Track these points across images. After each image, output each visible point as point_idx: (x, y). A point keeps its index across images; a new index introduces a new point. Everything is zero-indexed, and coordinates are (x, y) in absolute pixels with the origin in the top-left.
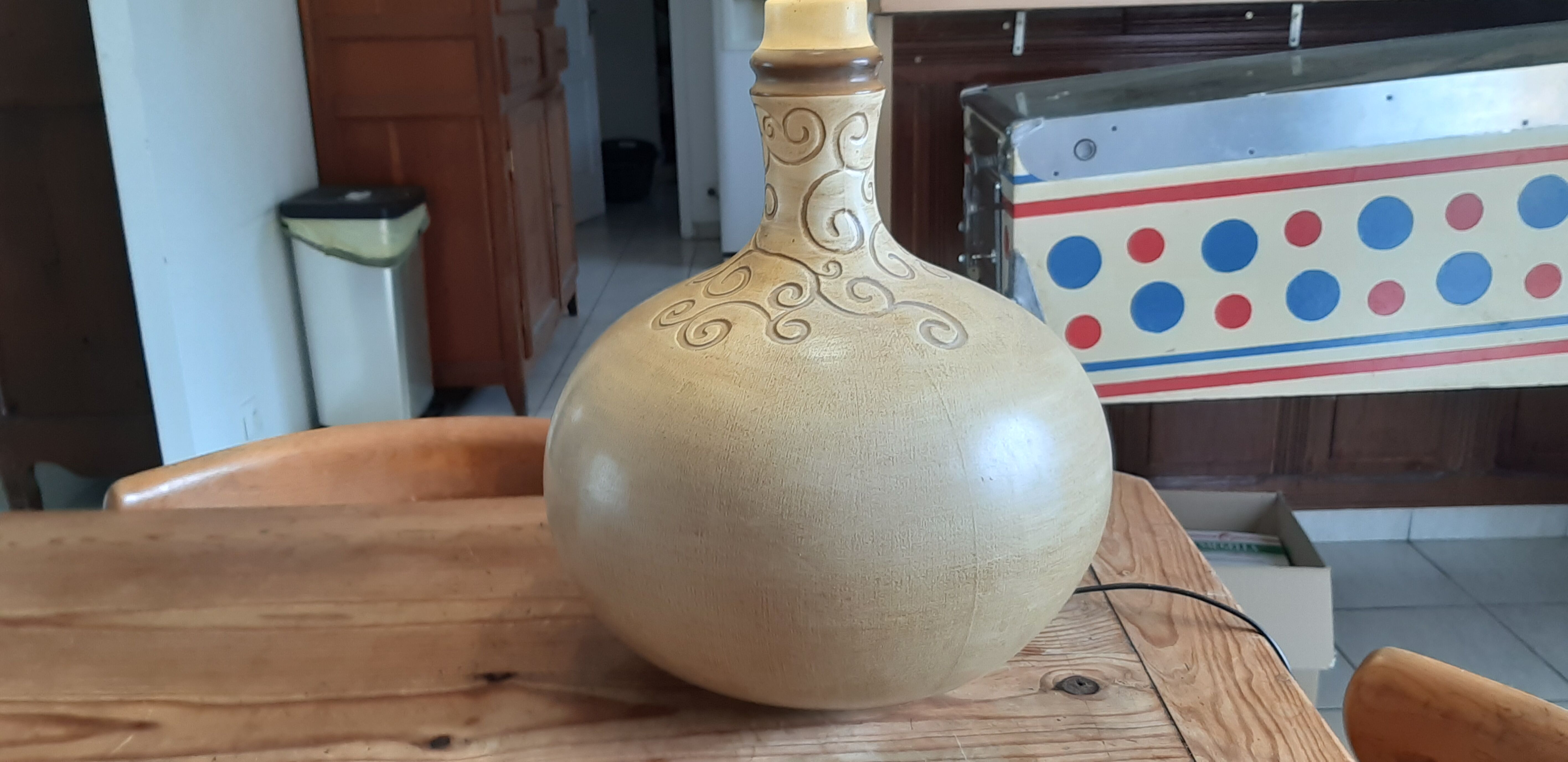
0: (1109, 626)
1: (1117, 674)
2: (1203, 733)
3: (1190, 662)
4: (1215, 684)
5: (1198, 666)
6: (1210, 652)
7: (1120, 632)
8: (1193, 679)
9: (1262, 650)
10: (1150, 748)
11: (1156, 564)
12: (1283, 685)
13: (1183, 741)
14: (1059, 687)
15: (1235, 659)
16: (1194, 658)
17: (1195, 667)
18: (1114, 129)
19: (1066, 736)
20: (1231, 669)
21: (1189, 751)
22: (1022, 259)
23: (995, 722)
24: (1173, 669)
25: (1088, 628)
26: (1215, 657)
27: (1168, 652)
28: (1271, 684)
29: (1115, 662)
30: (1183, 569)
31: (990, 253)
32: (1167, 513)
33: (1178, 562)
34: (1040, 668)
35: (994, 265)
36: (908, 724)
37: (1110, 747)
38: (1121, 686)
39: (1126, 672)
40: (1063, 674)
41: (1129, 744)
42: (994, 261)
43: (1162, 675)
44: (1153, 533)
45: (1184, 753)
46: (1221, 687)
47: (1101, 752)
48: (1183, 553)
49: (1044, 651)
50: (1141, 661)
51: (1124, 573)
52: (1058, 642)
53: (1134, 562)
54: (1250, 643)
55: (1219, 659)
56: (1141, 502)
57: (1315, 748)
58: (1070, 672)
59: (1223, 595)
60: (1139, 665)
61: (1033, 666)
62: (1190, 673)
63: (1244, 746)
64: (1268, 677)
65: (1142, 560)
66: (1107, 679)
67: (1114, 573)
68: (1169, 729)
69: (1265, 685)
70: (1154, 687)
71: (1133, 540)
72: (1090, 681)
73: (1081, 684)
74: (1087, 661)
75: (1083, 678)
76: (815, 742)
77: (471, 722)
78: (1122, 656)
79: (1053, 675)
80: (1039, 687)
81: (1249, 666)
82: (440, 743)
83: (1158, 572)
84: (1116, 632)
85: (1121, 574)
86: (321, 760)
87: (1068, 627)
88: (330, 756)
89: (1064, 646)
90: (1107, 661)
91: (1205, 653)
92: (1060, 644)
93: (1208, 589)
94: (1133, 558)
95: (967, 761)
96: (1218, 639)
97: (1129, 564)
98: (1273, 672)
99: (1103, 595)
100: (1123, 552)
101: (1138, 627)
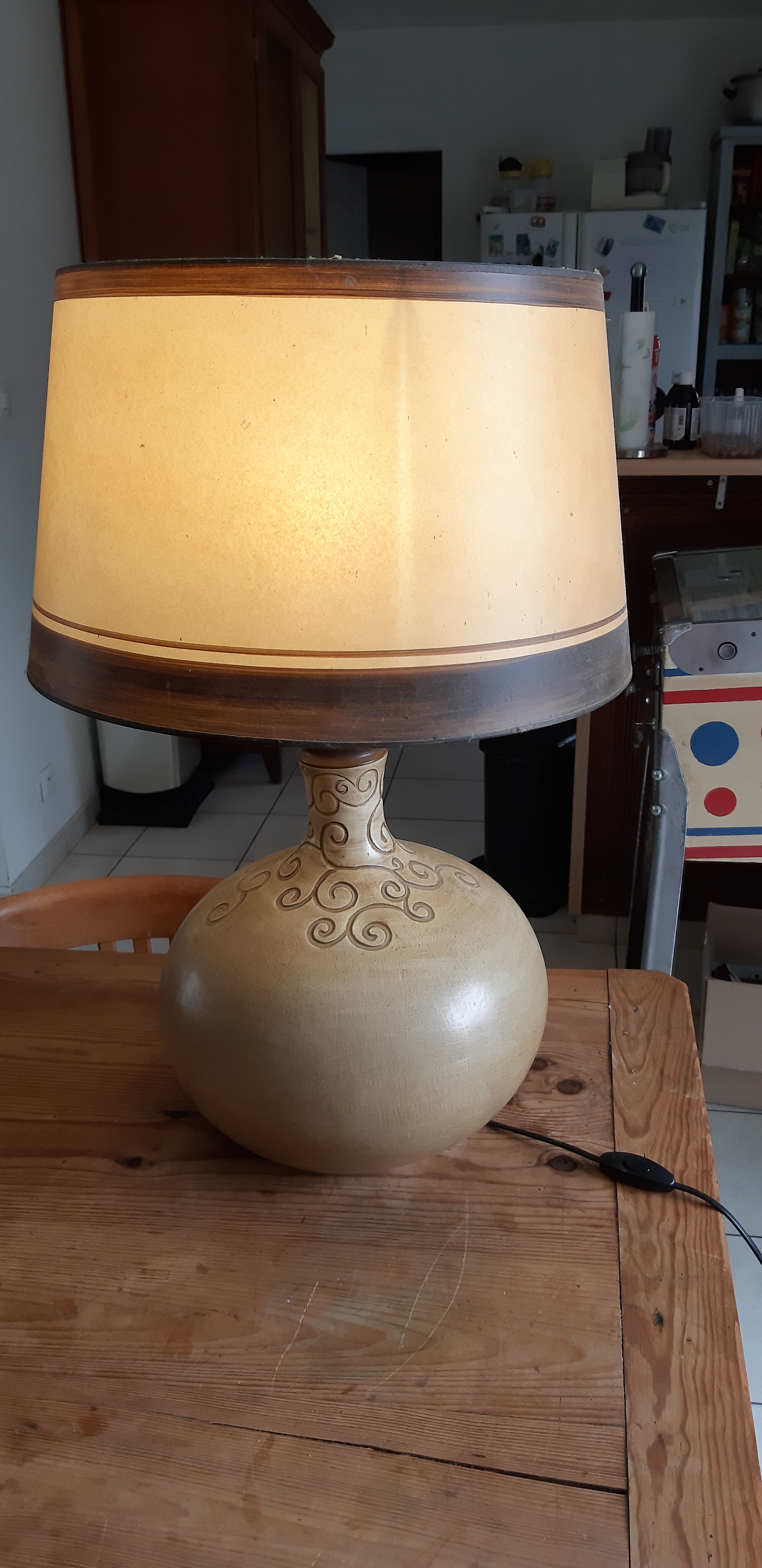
0: (604, 1116)
2: (633, 1210)
3: (648, 1153)
6: (666, 1146)
7: (610, 1122)
9: (704, 1148)
10: (591, 1218)
11: (659, 1066)
12: (705, 1177)
13: (617, 1216)
14: (550, 1163)
15: (681, 1154)
16: (653, 1148)
18: (753, 634)
19: (539, 1202)
20: (674, 1161)
22: (669, 739)
23: (496, 1186)
26: (667, 1150)
27: (637, 1142)
28: (697, 1177)
32: (688, 1017)
33: (677, 1063)
35: (653, 730)
36: (438, 1182)
37: (565, 1214)
40: (556, 1153)
41: (580, 1213)
42: (654, 728)
44: (670, 1034)
45: (614, 1224)
47: (558, 1217)
49: (549, 1133)
51: (633, 1071)
52: (562, 1127)
53: (644, 1063)
54: (697, 1142)
55: (670, 1152)
56: (672, 1005)
57: (704, 1230)
59: (697, 1098)
63: (656, 1223)
64: (697, 1171)
65: (651, 1061)
67: (626, 1070)
68: (611, 1205)
69: (692, 1177)
71: (652, 1042)
73: (566, 1162)
74: (577, 1144)
75: (569, 1158)
77: (156, 1148)
78: (603, 1142)
79: (549, 1154)
80: (536, 1162)
81: (688, 1160)
82: (134, 1163)
83: (658, 1072)
84: (608, 1122)
85: (630, 1071)
86: (59, 1169)
87: (575, 1114)
88: (65, 1166)
89: (565, 1129)
90: (592, 1145)
91: (662, 1146)
92: (564, 1128)
93: (688, 1091)
94: (645, 1058)
95: (467, 1216)
96: (676, 1135)
97: (640, 1063)
98: (703, 1167)
99: (609, 1088)
100: (640, 1052)
101: (624, 1119)
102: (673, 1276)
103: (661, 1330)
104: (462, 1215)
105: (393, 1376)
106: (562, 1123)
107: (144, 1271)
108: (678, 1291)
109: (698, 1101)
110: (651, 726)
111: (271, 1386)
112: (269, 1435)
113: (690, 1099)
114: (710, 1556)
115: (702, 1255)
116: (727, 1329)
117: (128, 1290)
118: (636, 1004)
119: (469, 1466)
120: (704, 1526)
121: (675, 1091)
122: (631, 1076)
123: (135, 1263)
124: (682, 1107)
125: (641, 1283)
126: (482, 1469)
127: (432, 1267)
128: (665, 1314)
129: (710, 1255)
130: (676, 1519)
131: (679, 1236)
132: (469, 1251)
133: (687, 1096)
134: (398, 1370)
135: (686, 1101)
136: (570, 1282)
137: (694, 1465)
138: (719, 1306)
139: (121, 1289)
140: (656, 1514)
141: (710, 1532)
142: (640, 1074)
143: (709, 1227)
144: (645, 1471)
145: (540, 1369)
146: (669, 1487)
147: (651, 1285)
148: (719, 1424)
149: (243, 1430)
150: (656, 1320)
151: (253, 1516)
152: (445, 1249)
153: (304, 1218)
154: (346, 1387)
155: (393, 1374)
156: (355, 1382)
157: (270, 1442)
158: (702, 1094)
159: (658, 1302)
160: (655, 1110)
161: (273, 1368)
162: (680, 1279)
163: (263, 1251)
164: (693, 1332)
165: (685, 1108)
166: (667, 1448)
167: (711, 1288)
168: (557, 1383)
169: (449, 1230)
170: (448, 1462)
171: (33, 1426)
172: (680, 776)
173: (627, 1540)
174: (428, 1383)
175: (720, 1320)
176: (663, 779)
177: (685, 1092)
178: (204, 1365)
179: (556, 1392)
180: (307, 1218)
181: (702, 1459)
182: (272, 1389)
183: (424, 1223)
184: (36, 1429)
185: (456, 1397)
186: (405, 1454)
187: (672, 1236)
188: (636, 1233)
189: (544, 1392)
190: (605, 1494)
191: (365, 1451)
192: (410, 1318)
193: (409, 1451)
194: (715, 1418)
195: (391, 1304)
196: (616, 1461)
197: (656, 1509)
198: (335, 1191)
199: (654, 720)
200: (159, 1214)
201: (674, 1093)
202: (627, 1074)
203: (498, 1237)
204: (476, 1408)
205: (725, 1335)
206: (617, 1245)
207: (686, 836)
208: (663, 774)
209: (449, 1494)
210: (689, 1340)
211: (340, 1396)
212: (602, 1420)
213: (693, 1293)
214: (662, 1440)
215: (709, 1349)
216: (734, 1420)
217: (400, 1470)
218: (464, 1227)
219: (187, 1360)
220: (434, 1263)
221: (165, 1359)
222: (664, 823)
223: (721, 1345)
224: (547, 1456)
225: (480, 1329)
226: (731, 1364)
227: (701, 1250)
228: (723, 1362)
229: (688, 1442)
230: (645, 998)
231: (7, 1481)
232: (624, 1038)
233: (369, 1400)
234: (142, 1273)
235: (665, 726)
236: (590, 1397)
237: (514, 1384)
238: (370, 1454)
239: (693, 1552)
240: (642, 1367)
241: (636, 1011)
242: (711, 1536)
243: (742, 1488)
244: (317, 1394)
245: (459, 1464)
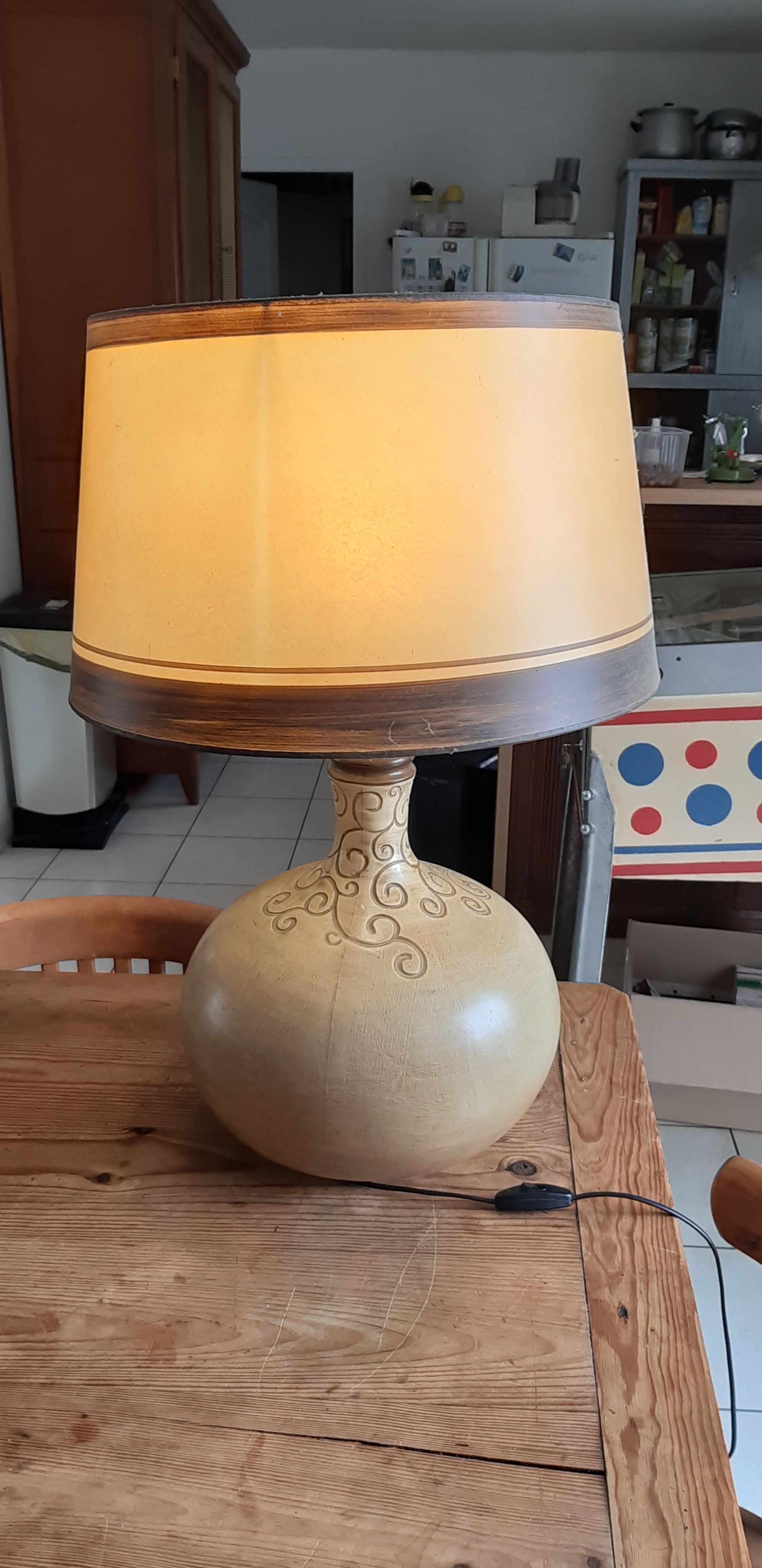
0: (559, 1122)
1: (552, 1160)
2: (592, 1211)
3: (603, 1156)
4: (613, 1174)
5: (607, 1159)
6: (619, 1149)
7: (565, 1128)
8: (599, 1170)
9: (655, 1150)
11: (608, 1074)
12: (658, 1178)
13: (577, 1216)
14: (510, 1168)
15: (634, 1156)
16: (607, 1152)
17: (604, 1160)
18: (679, 659)
20: (628, 1164)
21: (578, 1223)
22: (597, 760)
24: (589, 1160)
25: (544, 1123)
26: (621, 1154)
27: (591, 1146)
28: (650, 1178)
29: (553, 1152)
30: (626, 1078)
31: (579, 743)
32: (632, 1027)
33: (625, 1072)
34: (502, 1152)
35: (581, 752)
37: (528, 1216)
38: (551, 1170)
39: (558, 1160)
40: (515, 1158)
42: (581, 749)
43: (580, 1164)
44: (615, 1044)
45: (575, 1225)
46: (616, 1177)
47: (522, 1219)
48: (630, 1064)
49: (508, 1140)
50: (571, 1153)
51: (583, 1079)
52: (519, 1133)
53: (593, 1071)
54: (649, 1145)
55: (624, 1153)
56: (616, 1017)
57: (660, 1232)
58: (521, 1157)
59: (645, 1104)
60: (568, 1155)
61: (498, 1151)
62: (600, 1164)
63: (614, 1222)
64: (650, 1172)
65: (600, 1069)
66: (544, 1164)
67: (576, 1078)
69: (646, 1179)
70: (572, 1174)
71: (599, 1051)
72: (532, 1165)
73: (525, 1167)
74: (535, 1149)
75: (528, 1163)
76: (341, 1197)
77: (124, 1164)
78: (560, 1147)
79: (509, 1159)
80: (497, 1167)
81: (641, 1162)
82: (103, 1179)
83: (607, 1080)
84: (562, 1128)
85: (581, 1080)
86: (28, 1186)
87: (531, 1121)
88: (34, 1183)
89: (523, 1136)
90: (549, 1150)
91: (616, 1149)
92: (521, 1135)
93: (637, 1097)
94: (594, 1066)
95: (435, 1221)
96: (628, 1139)
97: (589, 1071)
98: (655, 1168)
99: (562, 1096)
100: (589, 1060)
101: (578, 1125)
102: (634, 1271)
103: (626, 1322)
104: (430, 1220)
105: (374, 1374)
106: (519, 1130)
107: (122, 1283)
108: (640, 1286)
109: (647, 1106)
110: (579, 747)
111: (257, 1388)
112: (259, 1434)
113: (639, 1104)
114: (686, 1528)
115: (659, 1250)
116: (688, 1320)
117: (108, 1301)
118: (581, 1015)
119: (453, 1455)
120: (679, 1502)
121: (625, 1097)
122: (582, 1084)
123: (113, 1275)
124: (632, 1112)
125: (604, 1280)
126: (467, 1457)
127: (404, 1270)
128: (629, 1308)
129: (668, 1251)
130: (652, 1497)
131: (637, 1234)
132: (440, 1254)
133: (636, 1102)
134: (379, 1367)
135: (635, 1106)
136: (538, 1280)
137: (665, 1447)
138: (678, 1298)
139: (101, 1301)
140: (633, 1492)
141: (684, 1506)
142: (590, 1082)
143: (664, 1225)
144: (620, 1455)
145: (515, 1362)
146: (643, 1467)
147: (614, 1280)
148: (686, 1406)
149: (233, 1431)
150: (620, 1312)
151: (249, 1512)
152: (416, 1253)
153: (277, 1227)
154: (331, 1386)
155: (374, 1372)
156: (340, 1380)
157: (261, 1441)
158: (650, 1099)
159: (621, 1296)
160: (607, 1116)
161: (259, 1371)
162: (641, 1273)
163: (239, 1259)
164: (655, 1323)
165: (635, 1114)
166: (639, 1431)
167: (670, 1281)
168: (532, 1375)
169: (418, 1235)
170: (433, 1452)
171: (26, 1436)
172: (608, 796)
173: (608, 1517)
174: (410, 1379)
175: (680, 1311)
176: (592, 799)
177: (634, 1098)
178: (190, 1370)
179: (531, 1382)
180: (280, 1226)
181: (672, 1439)
182: (259, 1390)
183: (394, 1229)
184: (28, 1437)
185: (436, 1391)
186: (392, 1446)
187: (631, 1234)
188: (596, 1232)
189: (519, 1383)
190: (585, 1476)
191: (353, 1446)
192: (387, 1318)
193: (395, 1444)
194: (681, 1403)
195: (369, 1306)
196: (591, 1444)
197: (633, 1488)
198: (304, 1201)
199: (581, 741)
200: (132, 1227)
201: (623, 1099)
202: (578, 1082)
203: (466, 1239)
204: (456, 1401)
205: (686, 1324)
206: (579, 1244)
207: (614, 855)
208: (592, 794)
209: (437, 1483)
210: (652, 1330)
211: (326, 1395)
212: (577, 1408)
213: (654, 1286)
214: (633, 1424)
215: (672, 1337)
216: (700, 1403)
217: (389, 1462)
218: (433, 1231)
219: (173, 1366)
220: (406, 1266)
221: (150, 1365)
222: (592, 842)
223: (683, 1333)
224: (527, 1443)
225: (455, 1327)
226: (693, 1351)
227: (658, 1246)
228: (686, 1349)
229: (658, 1425)
230: (590, 1009)
231: (5, 1489)
232: (573, 1047)
233: (353, 1397)
234: (121, 1284)
235: (593, 748)
236: (563, 1386)
237: (491, 1377)
238: (357, 1448)
239: (670, 1524)
240: (610, 1357)
241: (582, 1021)
242: (685, 1510)
243: (711, 1464)
244: (303, 1393)
245: (444, 1454)
